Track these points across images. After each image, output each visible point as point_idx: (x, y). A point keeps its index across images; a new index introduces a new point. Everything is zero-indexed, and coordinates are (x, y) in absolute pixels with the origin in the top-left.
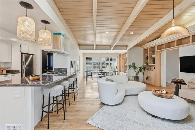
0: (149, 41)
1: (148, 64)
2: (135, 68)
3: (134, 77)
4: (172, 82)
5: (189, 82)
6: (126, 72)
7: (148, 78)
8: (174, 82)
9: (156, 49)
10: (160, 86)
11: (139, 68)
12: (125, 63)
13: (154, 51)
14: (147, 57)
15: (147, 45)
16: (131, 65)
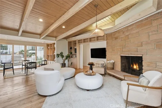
0: (72, 36)
1: (71, 53)
2: (63, 56)
3: (62, 64)
4: (88, 65)
5: (96, 64)
6: (54, 60)
7: (72, 63)
8: (89, 64)
9: (77, 42)
10: (80, 68)
11: (66, 56)
12: (54, 52)
13: (76, 44)
14: (71, 48)
15: (71, 38)
16: (60, 54)
